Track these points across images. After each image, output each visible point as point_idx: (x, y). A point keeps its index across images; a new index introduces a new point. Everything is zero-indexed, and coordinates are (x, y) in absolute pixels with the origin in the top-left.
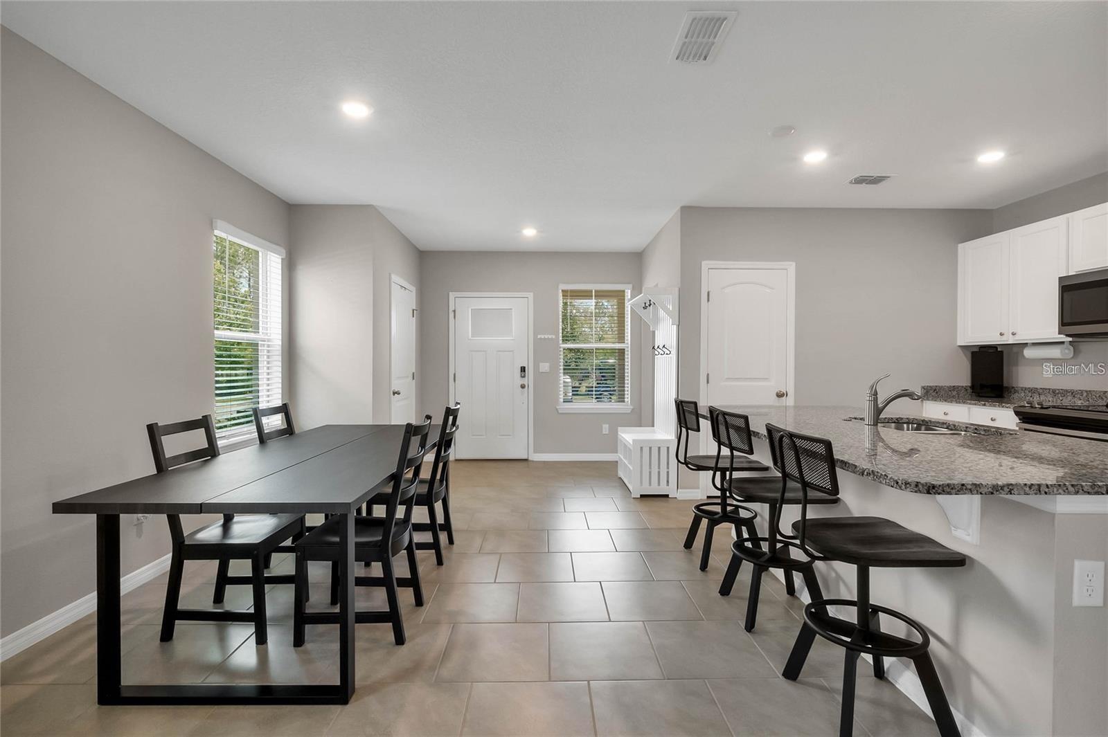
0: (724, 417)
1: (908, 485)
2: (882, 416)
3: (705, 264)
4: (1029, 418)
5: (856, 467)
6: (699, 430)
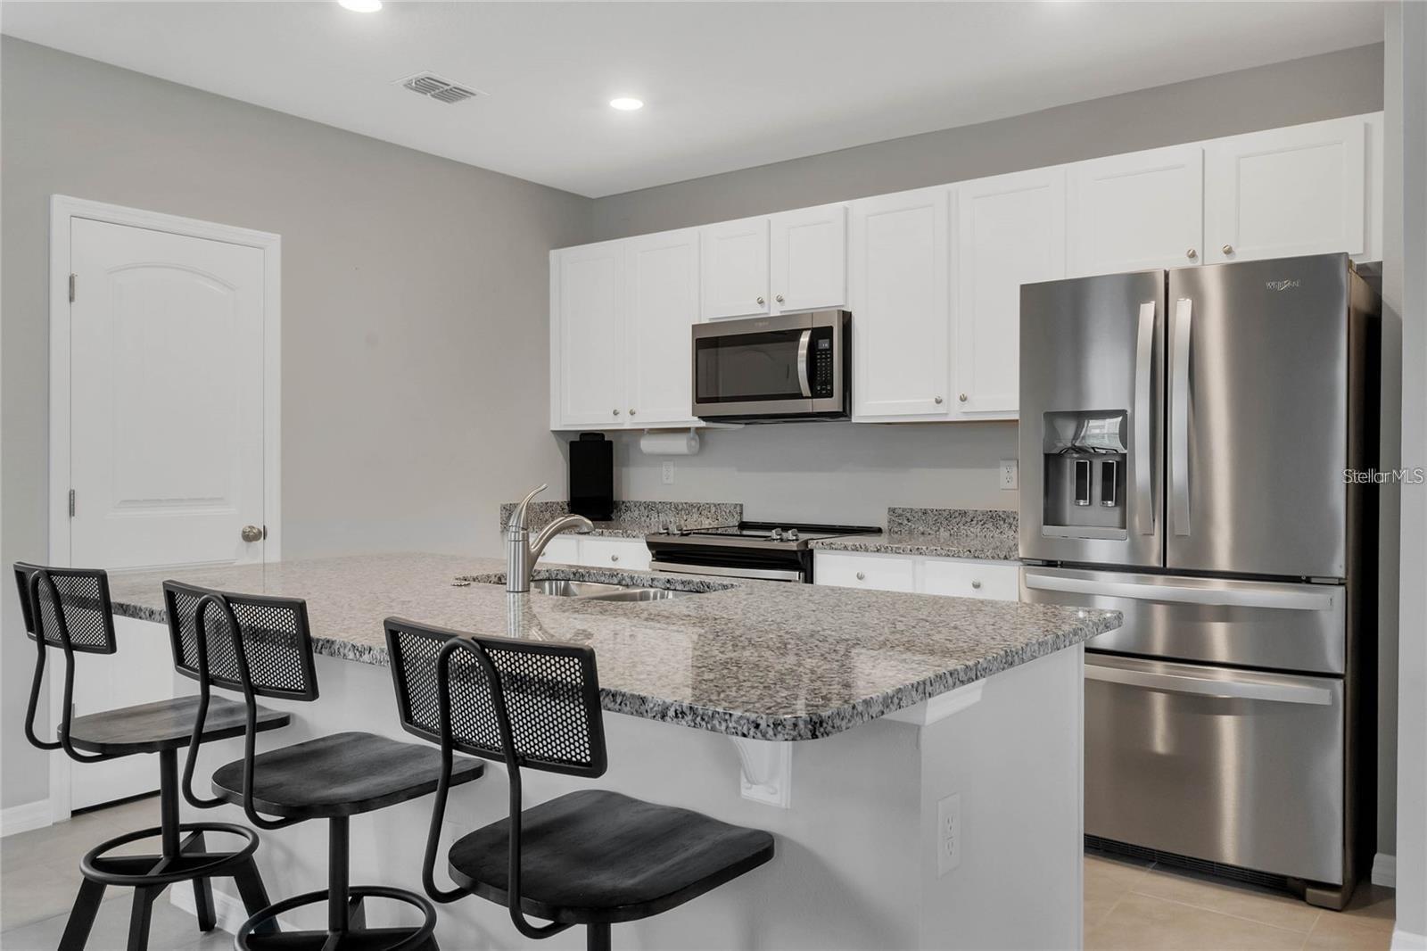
0: (230, 611)
1: (779, 728)
3: (62, 203)
4: (664, 552)
5: (643, 700)
6: (111, 647)
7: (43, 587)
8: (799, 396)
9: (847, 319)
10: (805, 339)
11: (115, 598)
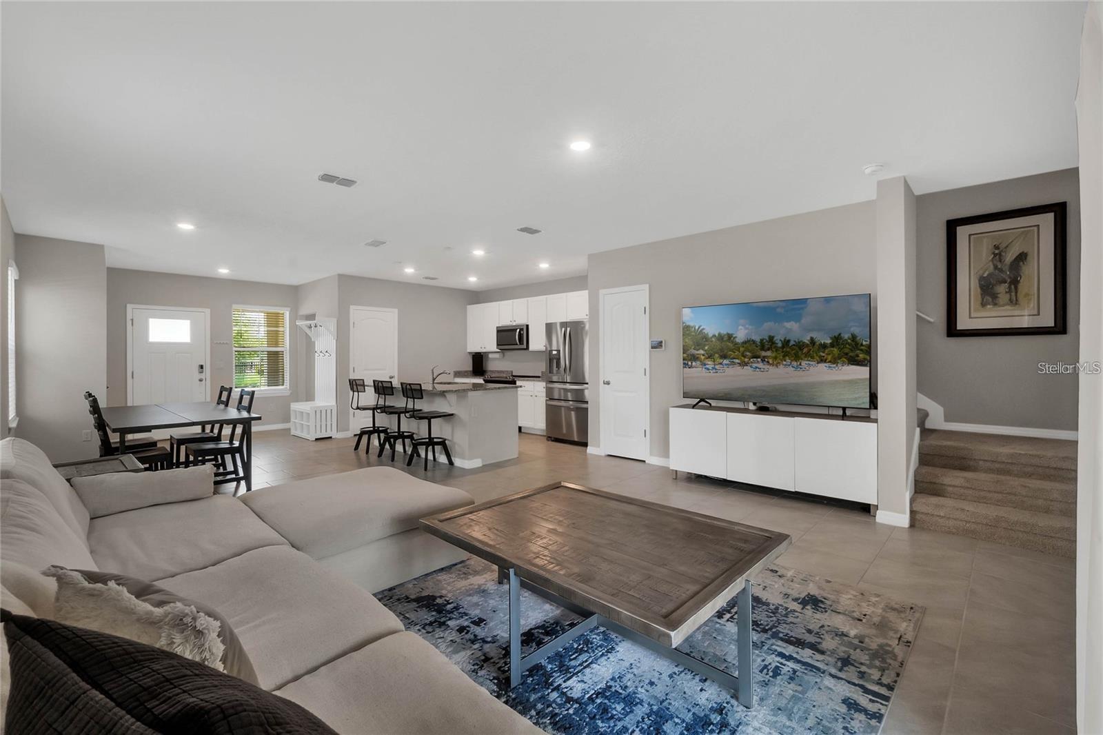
2: (435, 382)
3: (352, 307)
6: (365, 391)
7: (354, 383)
8: (517, 344)
9: (527, 326)
10: (518, 330)
11: (365, 384)
